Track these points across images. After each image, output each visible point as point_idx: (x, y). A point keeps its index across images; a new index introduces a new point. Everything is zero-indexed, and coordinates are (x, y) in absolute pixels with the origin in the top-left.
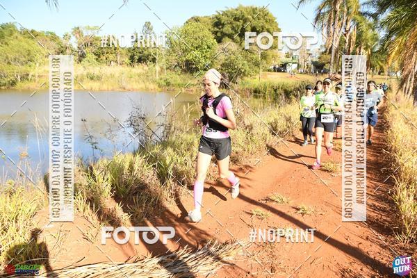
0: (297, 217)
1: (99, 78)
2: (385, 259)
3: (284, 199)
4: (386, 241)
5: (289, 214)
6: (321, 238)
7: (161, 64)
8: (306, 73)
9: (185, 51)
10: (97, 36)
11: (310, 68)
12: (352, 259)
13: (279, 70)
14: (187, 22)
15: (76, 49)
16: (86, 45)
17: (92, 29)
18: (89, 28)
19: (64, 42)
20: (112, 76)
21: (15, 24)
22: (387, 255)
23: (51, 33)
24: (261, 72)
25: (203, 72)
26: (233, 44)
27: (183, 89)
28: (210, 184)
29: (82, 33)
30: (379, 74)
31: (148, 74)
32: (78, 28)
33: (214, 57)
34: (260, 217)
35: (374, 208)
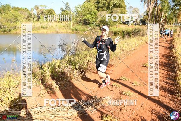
0: (132, 87)
1: (46, 28)
2: (171, 105)
3: (127, 79)
4: (172, 97)
5: (129, 85)
6: (143, 96)
7: (73, 22)
8: (138, 24)
9: (84, 15)
10: (45, 9)
11: (139, 22)
12: (157, 105)
13: (125, 24)
14: (84, 2)
15: (37, 15)
16: (41, 13)
17: (43, 6)
18: (41, 6)
19: (31, 12)
20: (52, 27)
21: (10, 5)
22: (172, 103)
23: (25, 8)
24: (117, 25)
25: (92, 25)
26: (104, 11)
27: (83, 32)
28: (94, 72)
29: (39, 8)
30: (170, 25)
31: (68, 26)
32: (37, 6)
33: (97, 18)
34: (116, 87)
35: (167, 83)
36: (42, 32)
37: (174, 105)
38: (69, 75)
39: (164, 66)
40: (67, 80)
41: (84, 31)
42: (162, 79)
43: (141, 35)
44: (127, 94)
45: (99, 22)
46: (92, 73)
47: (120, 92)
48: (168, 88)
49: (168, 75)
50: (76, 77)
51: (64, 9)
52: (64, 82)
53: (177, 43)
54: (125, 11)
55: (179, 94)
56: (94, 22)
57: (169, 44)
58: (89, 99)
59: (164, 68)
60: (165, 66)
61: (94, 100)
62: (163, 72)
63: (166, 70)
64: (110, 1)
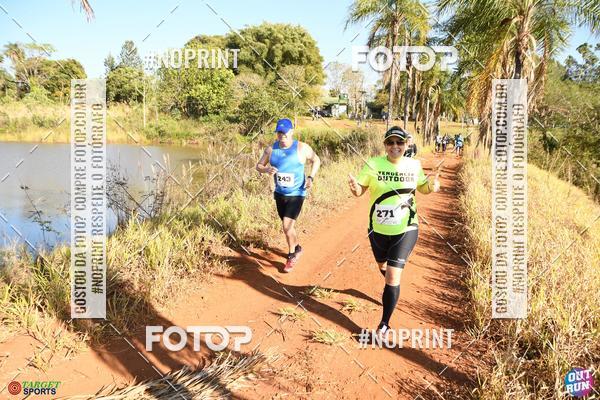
7: (150, 105)
9: (186, 85)
10: (48, 59)
12: (414, 366)
14: (189, 43)
17: (40, 49)
18: (34, 47)
22: (457, 356)
24: (297, 117)
25: (214, 117)
26: (255, 76)
27: (184, 141)
28: (222, 276)
29: (23, 53)
30: (454, 120)
31: (132, 119)
32: (16, 46)
33: (229, 95)
34: (291, 318)
35: (443, 297)
36: (37, 140)
37: (462, 361)
38: (137, 288)
39: (437, 247)
40: (130, 304)
41: (188, 136)
42: (431, 286)
43: (370, 151)
44: (327, 340)
45: (237, 108)
46: (215, 279)
47: (305, 334)
48: (447, 313)
49: (448, 272)
50: (162, 294)
51: (117, 62)
52: (120, 313)
53: (469, 176)
54: (320, 76)
55: (472, 327)
56: (220, 107)
57: (450, 178)
58: (208, 362)
59: (437, 252)
60: (440, 246)
61: (221, 366)
62: (433, 264)
63: (441, 260)
64: (274, 44)
